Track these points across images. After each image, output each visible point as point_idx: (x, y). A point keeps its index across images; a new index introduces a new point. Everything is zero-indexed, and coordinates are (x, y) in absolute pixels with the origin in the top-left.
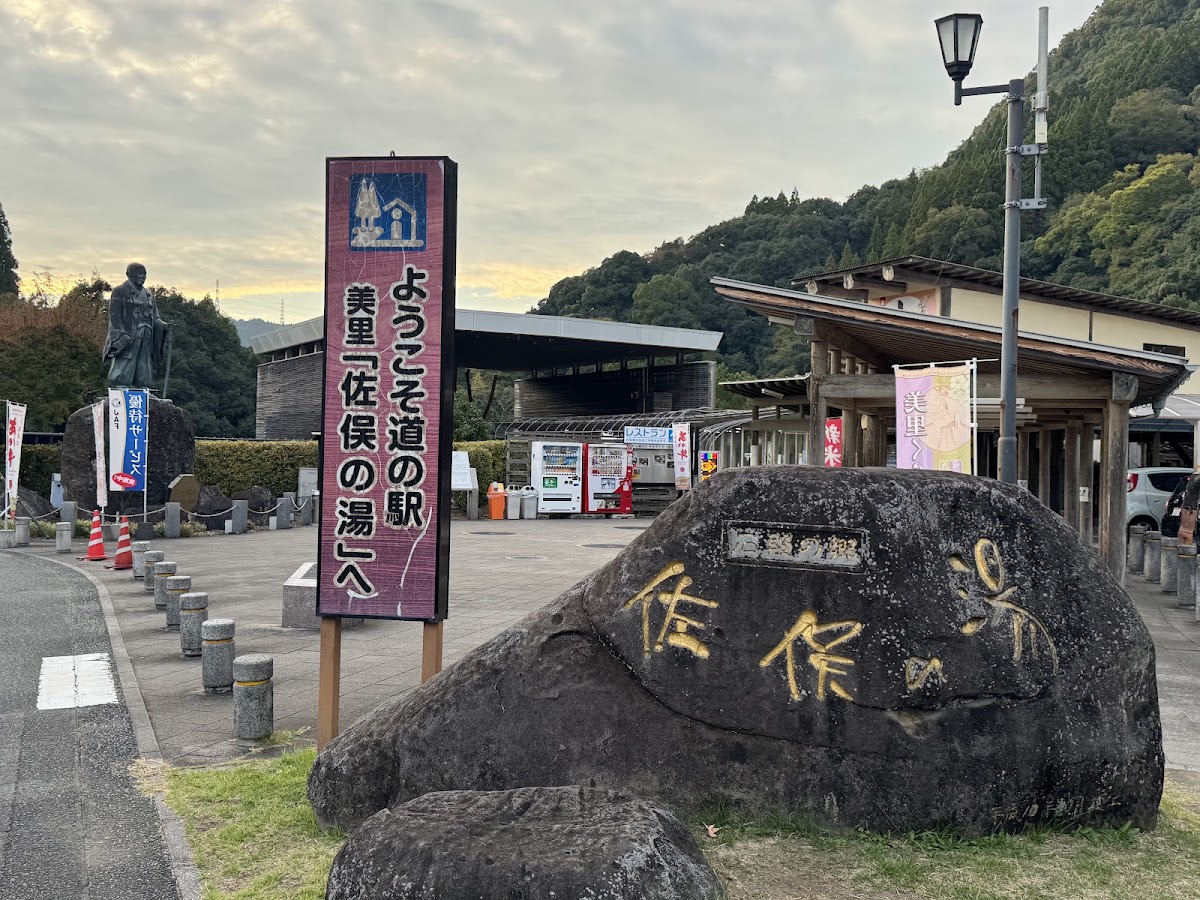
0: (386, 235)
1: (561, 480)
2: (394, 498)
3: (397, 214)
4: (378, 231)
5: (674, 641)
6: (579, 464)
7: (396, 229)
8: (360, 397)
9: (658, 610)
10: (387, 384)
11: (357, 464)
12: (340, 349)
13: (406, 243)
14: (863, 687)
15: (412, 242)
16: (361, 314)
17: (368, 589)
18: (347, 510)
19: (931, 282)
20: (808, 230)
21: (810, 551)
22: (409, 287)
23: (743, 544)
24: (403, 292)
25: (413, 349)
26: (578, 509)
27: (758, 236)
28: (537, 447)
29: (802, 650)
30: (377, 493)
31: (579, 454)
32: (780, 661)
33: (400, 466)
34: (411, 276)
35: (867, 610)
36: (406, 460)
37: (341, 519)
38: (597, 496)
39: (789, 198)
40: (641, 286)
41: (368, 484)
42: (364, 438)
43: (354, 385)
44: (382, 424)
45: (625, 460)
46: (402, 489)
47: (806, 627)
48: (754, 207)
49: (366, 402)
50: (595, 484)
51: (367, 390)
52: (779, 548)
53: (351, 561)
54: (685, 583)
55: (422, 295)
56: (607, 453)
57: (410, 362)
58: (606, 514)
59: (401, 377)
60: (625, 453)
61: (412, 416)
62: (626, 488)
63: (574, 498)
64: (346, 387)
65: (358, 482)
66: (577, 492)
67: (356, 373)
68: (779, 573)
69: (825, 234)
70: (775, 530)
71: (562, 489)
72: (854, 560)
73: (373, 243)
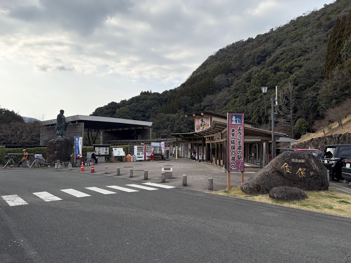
0: (236, 123)
1: (141, 153)
2: (238, 156)
3: (238, 120)
4: (235, 122)
5: (287, 171)
6: (144, 150)
7: (238, 122)
8: (233, 143)
9: (285, 168)
10: (237, 142)
11: (233, 152)
12: (230, 137)
13: (239, 124)
14: (306, 175)
15: (240, 124)
16: (233, 132)
17: (235, 168)
18: (232, 158)
20: (154, 99)
21: (300, 161)
22: (239, 129)
23: (293, 160)
24: (239, 130)
25: (240, 137)
26: (144, 159)
27: (144, 100)
28: (136, 147)
29: (300, 172)
30: (236, 155)
31: (144, 148)
32: (298, 173)
33: (239, 152)
34: (240, 128)
35: (306, 167)
36: (240, 151)
37: (231, 159)
38: (147, 157)
39: (149, 92)
40: (118, 110)
41: (235, 154)
42: (234, 148)
43: (232, 142)
44: (236, 147)
45: (153, 149)
46: (239, 155)
47: (300, 169)
48: (142, 94)
49: (234, 144)
50: (147, 154)
51: (234, 142)
52: (297, 161)
53: (233, 164)
54: (287, 165)
55: (241, 130)
56: (149, 148)
57: (240, 139)
58: (149, 160)
59: (239, 141)
60: (152, 148)
61: (240, 146)
62: (153, 155)
63: (143, 157)
64: (231, 142)
65: (233, 154)
66: (143, 156)
67: (233, 140)
68: (297, 163)
69: (158, 100)
70: (296, 158)
71: (141, 155)
72: (304, 162)
73: (234, 124)
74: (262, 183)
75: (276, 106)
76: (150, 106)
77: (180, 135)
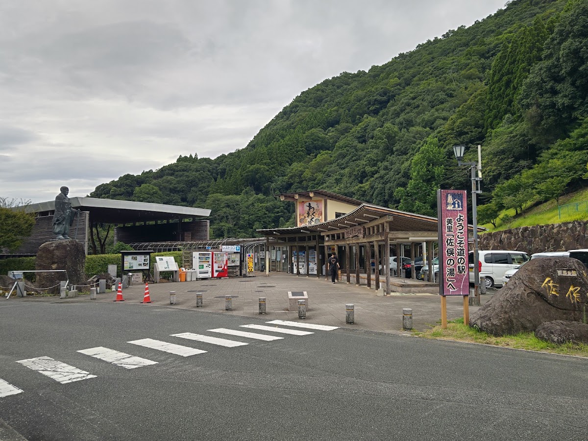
0: (454, 207)
1: (205, 265)
2: (459, 267)
3: (456, 202)
4: (453, 206)
5: (553, 293)
6: (210, 260)
7: (457, 205)
8: (450, 244)
9: (549, 287)
10: (456, 240)
11: (450, 259)
12: (445, 233)
13: (459, 209)
14: (582, 299)
15: (460, 209)
16: (450, 225)
17: (454, 289)
18: (449, 270)
19: (322, 197)
21: (569, 274)
22: (460, 219)
23: (559, 273)
24: (459, 220)
25: (461, 233)
26: (211, 276)
27: (184, 170)
28: (196, 254)
29: (572, 293)
30: (455, 266)
31: (211, 256)
32: (569, 295)
33: (460, 260)
34: (460, 216)
35: (581, 285)
36: (461, 258)
37: (448, 273)
38: (217, 271)
39: (194, 157)
40: (137, 189)
41: (453, 264)
42: (452, 253)
43: (449, 241)
44: (456, 250)
45: (225, 258)
46: (461, 265)
47: (571, 289)
48: (180, 159)
49: (452, 245)
50: (216, 268)
51: (452, 243)
52: (565, 274)
53: (450, 282)
54: (551, 282)
55: (463, 221)
56: (219, 256)
57: (461, 236)
58: (219, 277)
59: (459, 239)
60: (225, 255)
61: (462, 248)
62: (226, 268)
63: (209, 272)
64: (447, 242)
65: (451, 264)
66: (210, 270)
67: (449, 239)
68: (566, 278)
69: (209, 171)
70: (564, 270)
71: (205, 269)
72: (575, 275)
73: (452, 209)
74: (514, 315)
75: (479, 179)
76: (194, 181)
77: (275, 231)
